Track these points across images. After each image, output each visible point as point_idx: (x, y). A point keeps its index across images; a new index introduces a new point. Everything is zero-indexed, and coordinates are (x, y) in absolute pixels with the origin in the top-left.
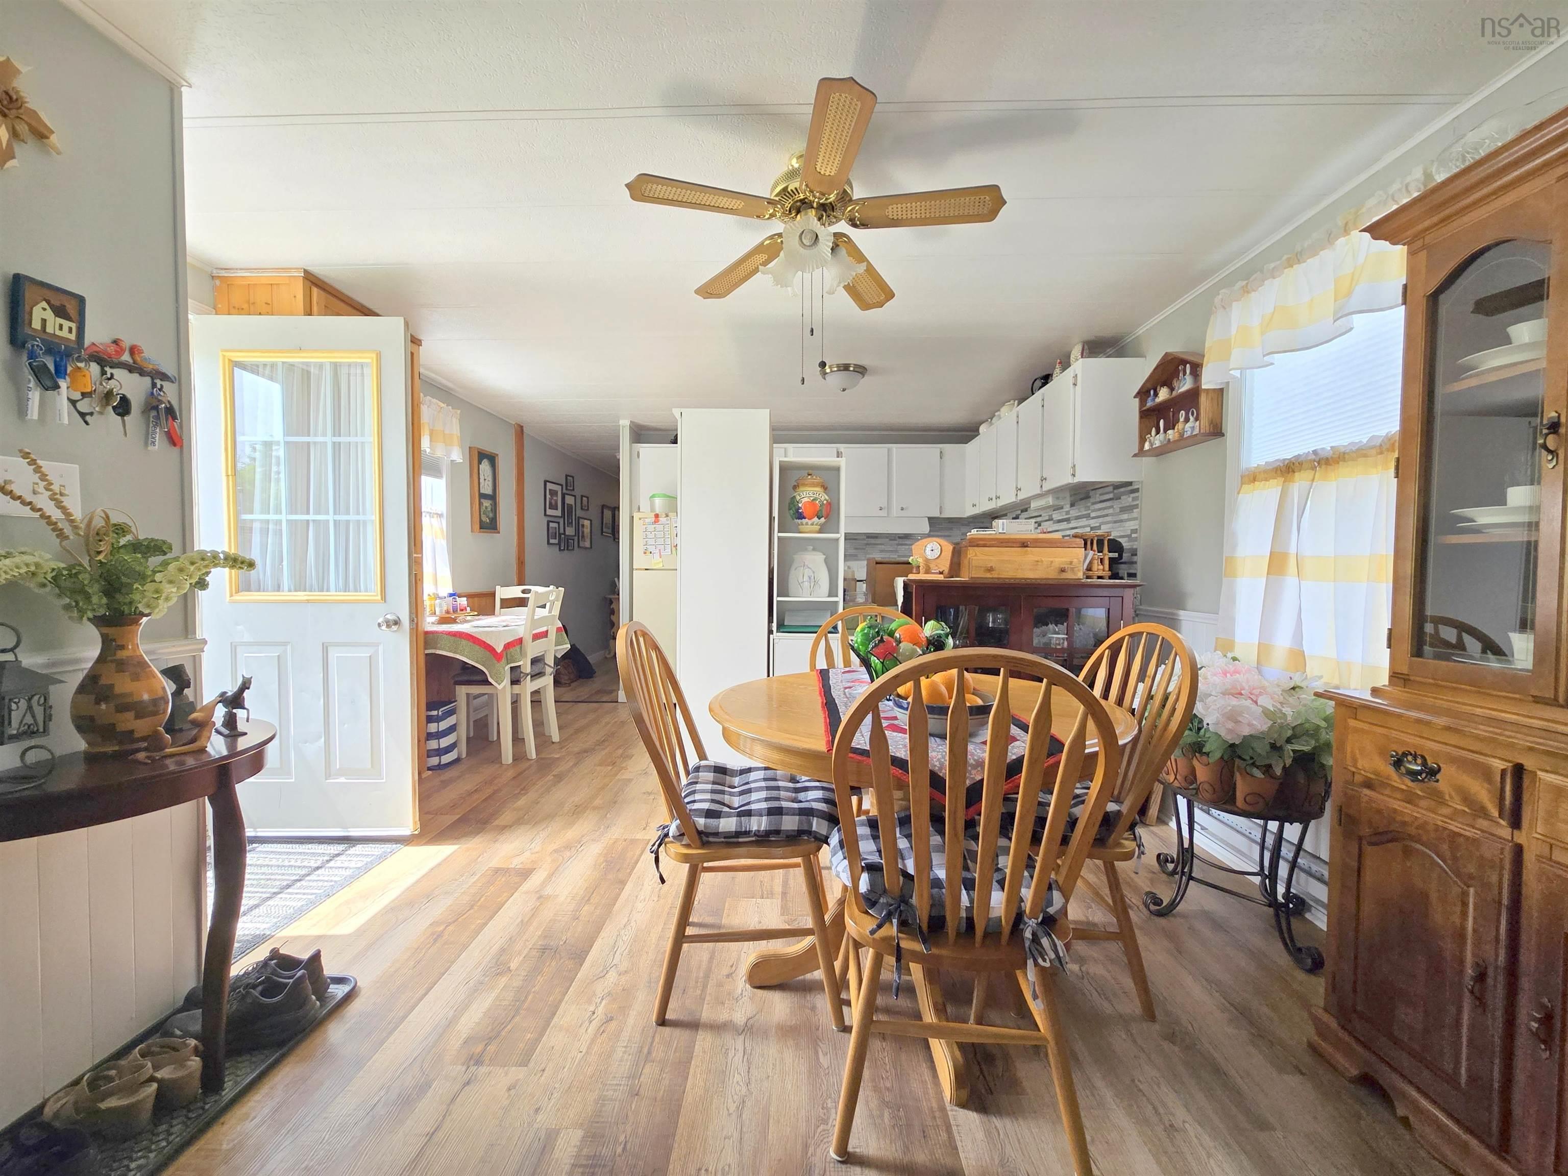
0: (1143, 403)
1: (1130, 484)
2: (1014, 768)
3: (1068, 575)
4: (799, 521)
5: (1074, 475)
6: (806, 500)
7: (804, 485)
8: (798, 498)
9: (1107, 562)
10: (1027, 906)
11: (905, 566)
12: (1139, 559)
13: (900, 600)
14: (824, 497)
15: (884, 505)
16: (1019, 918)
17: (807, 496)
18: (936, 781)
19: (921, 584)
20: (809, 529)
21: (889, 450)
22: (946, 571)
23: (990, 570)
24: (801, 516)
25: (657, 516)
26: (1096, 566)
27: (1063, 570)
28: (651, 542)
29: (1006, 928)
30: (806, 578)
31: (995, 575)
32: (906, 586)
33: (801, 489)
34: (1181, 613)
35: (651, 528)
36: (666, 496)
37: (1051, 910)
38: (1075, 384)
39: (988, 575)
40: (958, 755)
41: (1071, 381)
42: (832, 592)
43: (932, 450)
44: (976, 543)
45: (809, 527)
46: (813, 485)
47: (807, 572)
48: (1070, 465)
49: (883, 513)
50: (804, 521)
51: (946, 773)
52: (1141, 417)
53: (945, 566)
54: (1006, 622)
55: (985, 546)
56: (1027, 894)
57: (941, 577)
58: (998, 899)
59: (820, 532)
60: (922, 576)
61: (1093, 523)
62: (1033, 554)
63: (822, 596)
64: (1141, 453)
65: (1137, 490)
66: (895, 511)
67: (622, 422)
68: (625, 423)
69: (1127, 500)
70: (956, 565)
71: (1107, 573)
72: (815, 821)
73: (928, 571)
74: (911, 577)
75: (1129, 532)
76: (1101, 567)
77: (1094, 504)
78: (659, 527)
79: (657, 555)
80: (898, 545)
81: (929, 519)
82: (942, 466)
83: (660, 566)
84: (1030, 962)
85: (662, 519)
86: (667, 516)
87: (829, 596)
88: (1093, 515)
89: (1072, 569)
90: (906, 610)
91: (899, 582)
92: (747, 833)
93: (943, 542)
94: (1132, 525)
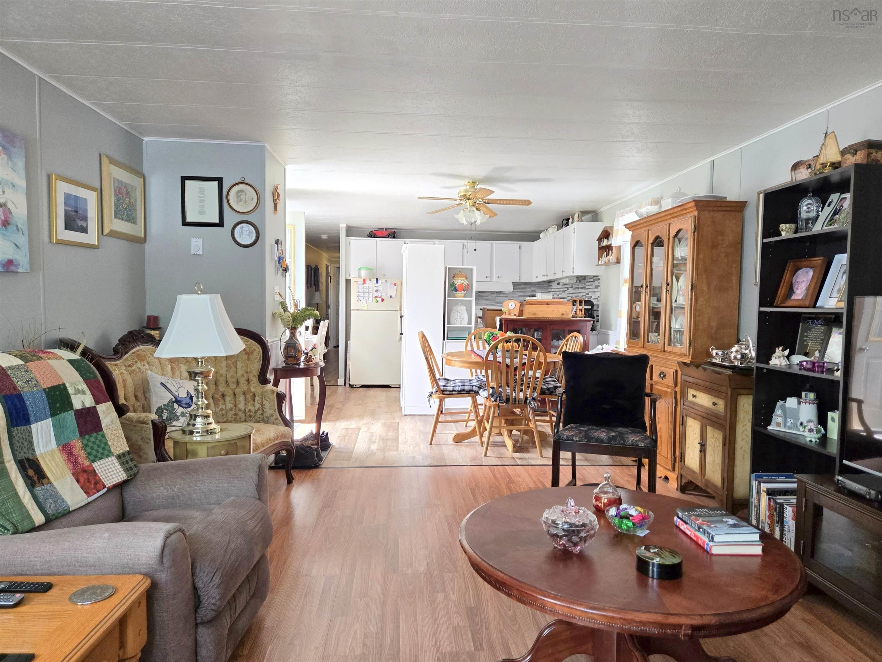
0: (599, 244)
1: (598, 276)
2: (524, 364)
3: (565, 317)
4: (456, 292)
5: (573, 272)
6: (459, 283)
7: (458, 277)
8: (455, 283)
9: (583, 311)
10: (528, 396)
11: (499, 312)
12: (600, 309)
13: (498, 326)
14: (466, 282)
15: (489, 275)
16: (526, 399)
17: (459, 281)
18: (508, 366)
19: (507, 320)
20: (460, 296)
21: (492, 244)
22: (517, 314)
23: (535, 314)
24: (456, 290)
25: (364, 280)
26: (578, 312)
27: (563, 315)
28: (361, 294)
29: (524, 400)
30: (458, 317)
31: (536, 316)
32: (500, 320)
33: (456, 278)
34: (610, 332)
35: (361, 286)
36: (367, 268)
37: (534, 396)
38: (574, 232)
39: (533, 316)
40: (512, 361)
41: (573, 231)
42: (470, 322)
43: (514, 245)
44: (529, 303)
45: (460, 295)
46: (461, 277)
47: (459, 314)
48: (572, 268)
49: (488, 279)
50: (458, 292)
51: (510, 364)
52: (599, 250)
53: (517, 312)
54: (542, 335)
55: (532, 304)
56: (528, 393)
57: (515, 317)
58: (521, 395)
59: (464, 297)
60: (507, 316)
61: (587, 291)
62: (551, 308)
63: (465, 324)
64: (598, 265)
65: (599, 279)
66: (495, 279)
67: (341, 225)
68: (343, 226)
69: (596, 283)
70: (521, 313)
71: (583, 315)
72: (474, 387)
73: (510, 314)
74: (503, 317)
75: (597, 297)
76: (581, 313)
77: (587, 282)
78: (365, 286)
79: (364, 303)
80: (496, 296)
81: (513, 283)
82: (520, 253)
83: (366, 308)
84: (528, 406)
85: (368, 282)
86: (370, 280)
87: (468, 324)
88: (587, 287)
89: (567, 314)
90: (501, 329)
91: (498, 319)
92: (455, 391)
93: (516, 302)
94: (598, 294)
